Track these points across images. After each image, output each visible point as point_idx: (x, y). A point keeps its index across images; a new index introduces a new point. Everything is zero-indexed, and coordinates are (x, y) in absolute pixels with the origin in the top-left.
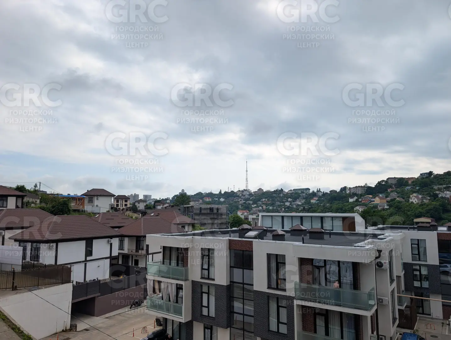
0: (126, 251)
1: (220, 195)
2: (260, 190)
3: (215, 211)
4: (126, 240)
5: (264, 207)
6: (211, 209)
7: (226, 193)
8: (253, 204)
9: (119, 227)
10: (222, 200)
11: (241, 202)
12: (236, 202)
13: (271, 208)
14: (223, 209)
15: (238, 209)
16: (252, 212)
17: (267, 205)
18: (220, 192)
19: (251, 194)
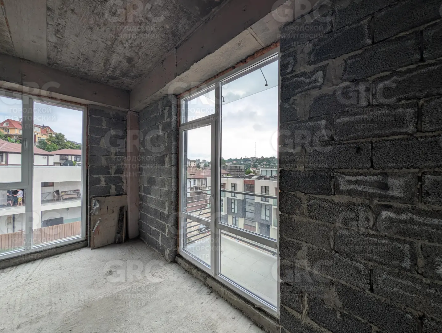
0: (196, 185)
1: (241, 160)
2: (262, 157)
3: (238, 168)
4: (197, 180)
5: (264, 166)
6: (236, 167)
7: (244, 159)
8: (258, 164)
9: (193, 175)
10: (242, 162)
11: (252, 164)
12: (249, 164)
13: (268, 166)
14: (243, 167)
15: (250, 167)
16: (258, 168)
17: (265, 165)
18: (241, 158)
19: (257, 160)
